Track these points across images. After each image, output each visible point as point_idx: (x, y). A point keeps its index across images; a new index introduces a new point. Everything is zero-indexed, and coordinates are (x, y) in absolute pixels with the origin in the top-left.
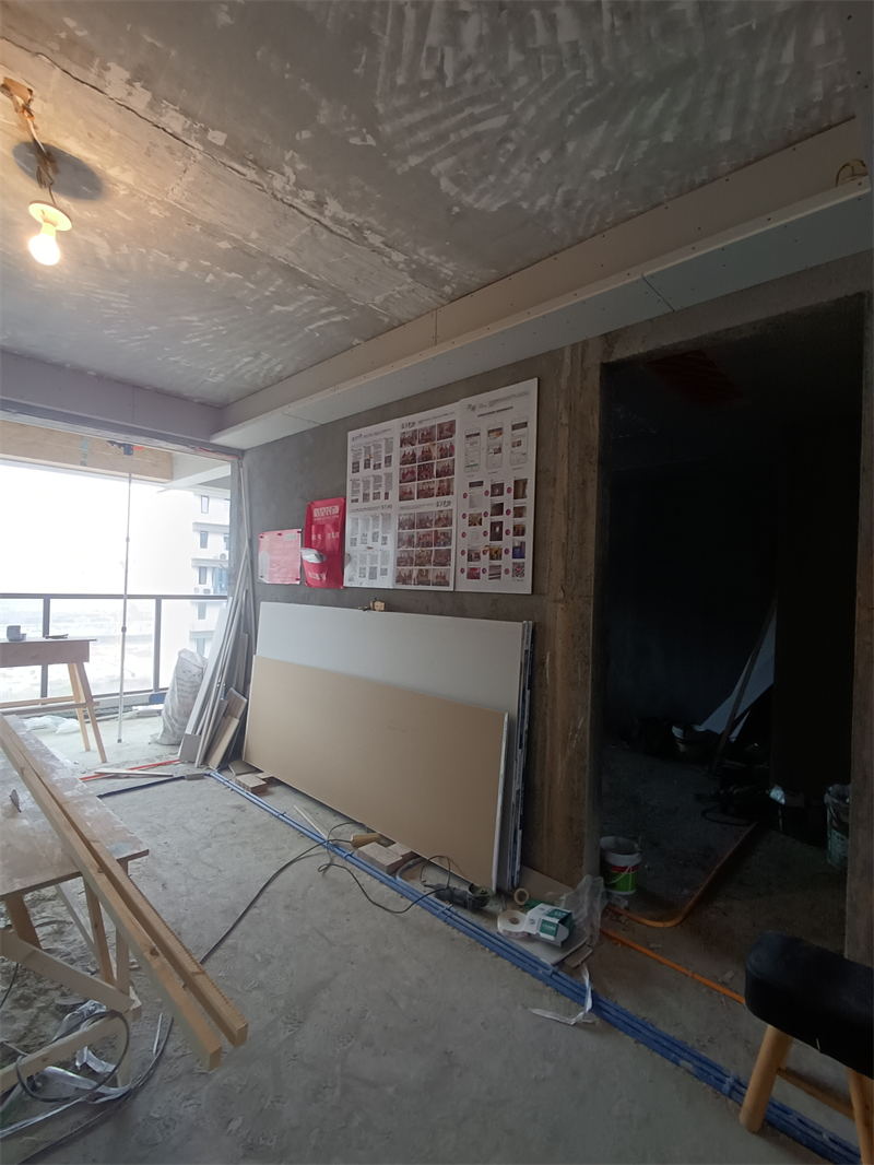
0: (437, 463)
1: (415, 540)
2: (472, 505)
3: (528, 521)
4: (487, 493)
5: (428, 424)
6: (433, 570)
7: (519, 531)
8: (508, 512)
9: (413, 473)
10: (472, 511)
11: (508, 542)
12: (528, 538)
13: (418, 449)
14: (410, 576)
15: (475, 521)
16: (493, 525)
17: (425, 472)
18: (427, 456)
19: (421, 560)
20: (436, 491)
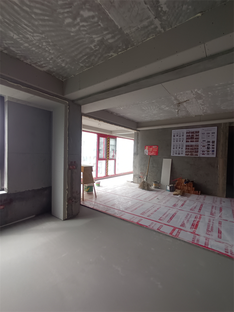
0: (195, 137)
1: (190, 149)
2: (203, 144)
3: (215, 147)
4: (206, 142)
5: (193, 131)
6: (194, 154)
7: (213, 148)
8: (211, 145)
9: (189, 138)
10: (203, 145)
11: (211, 150)
12: (215, 149)
13: (191, 134)
14: (189, 154)
15: (204, 146)
16: (208, 147)
17: (192, 138)
18: (193, 136)
19: (191, 152)
20: (195, 141)
